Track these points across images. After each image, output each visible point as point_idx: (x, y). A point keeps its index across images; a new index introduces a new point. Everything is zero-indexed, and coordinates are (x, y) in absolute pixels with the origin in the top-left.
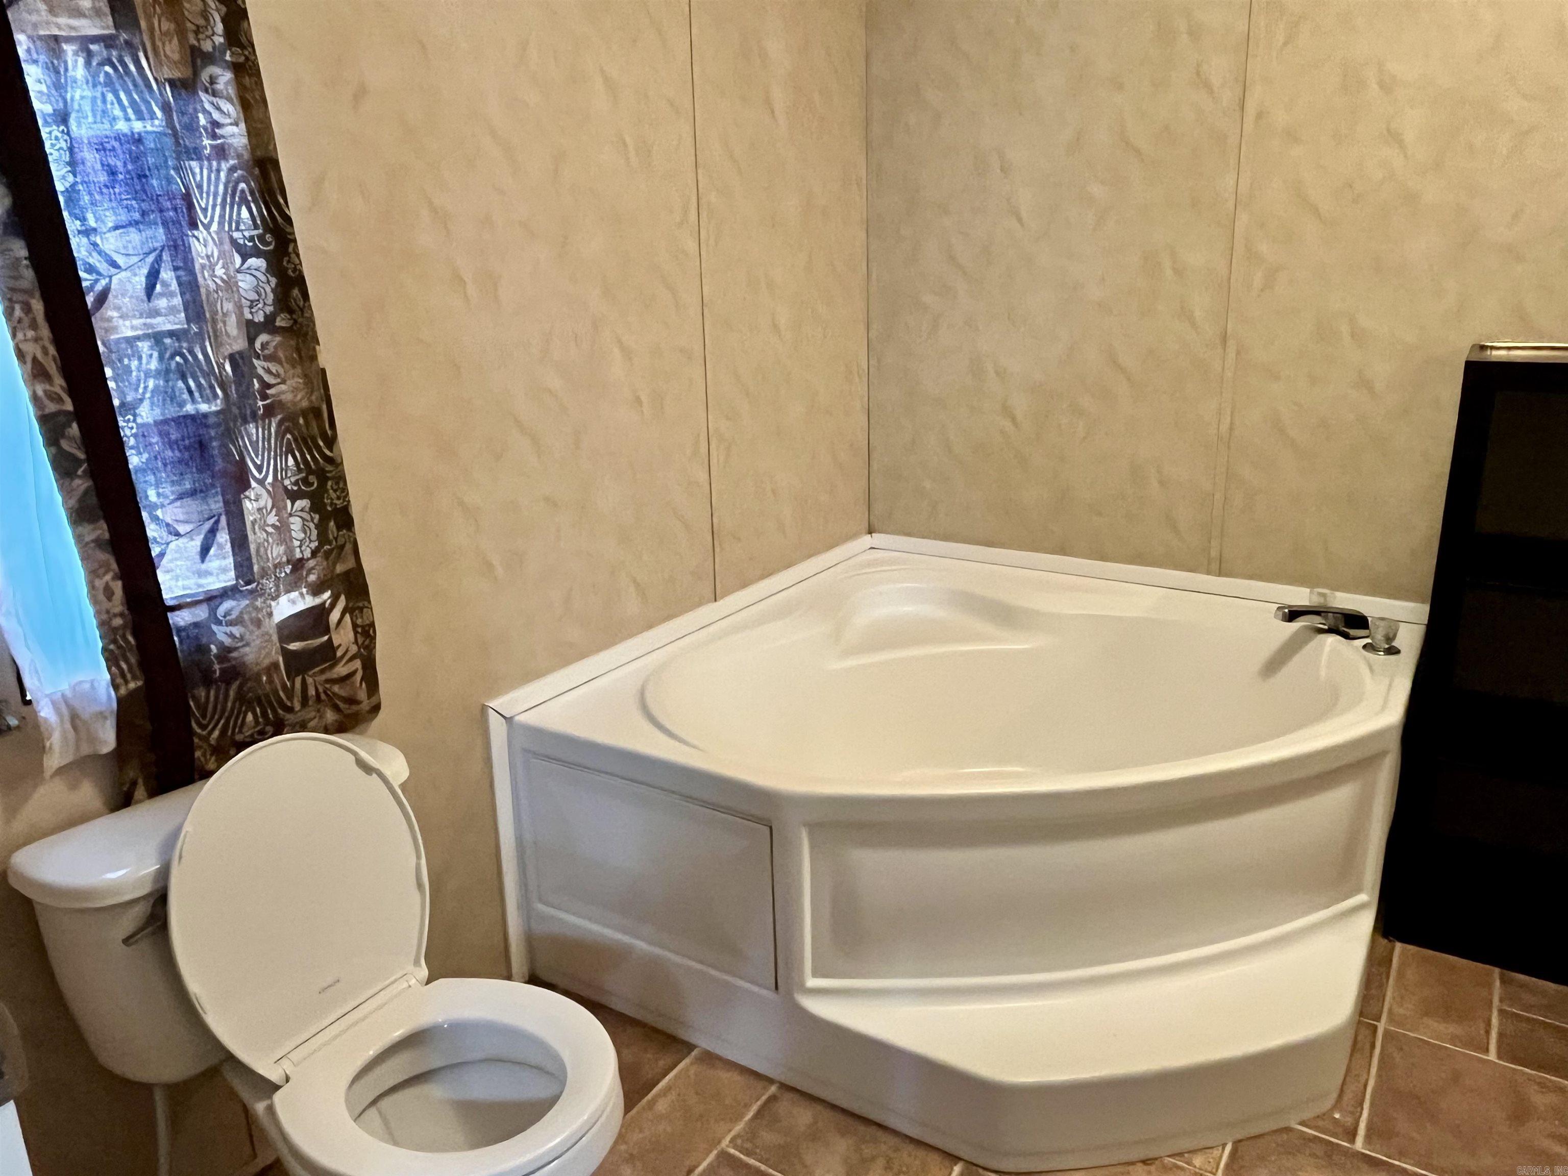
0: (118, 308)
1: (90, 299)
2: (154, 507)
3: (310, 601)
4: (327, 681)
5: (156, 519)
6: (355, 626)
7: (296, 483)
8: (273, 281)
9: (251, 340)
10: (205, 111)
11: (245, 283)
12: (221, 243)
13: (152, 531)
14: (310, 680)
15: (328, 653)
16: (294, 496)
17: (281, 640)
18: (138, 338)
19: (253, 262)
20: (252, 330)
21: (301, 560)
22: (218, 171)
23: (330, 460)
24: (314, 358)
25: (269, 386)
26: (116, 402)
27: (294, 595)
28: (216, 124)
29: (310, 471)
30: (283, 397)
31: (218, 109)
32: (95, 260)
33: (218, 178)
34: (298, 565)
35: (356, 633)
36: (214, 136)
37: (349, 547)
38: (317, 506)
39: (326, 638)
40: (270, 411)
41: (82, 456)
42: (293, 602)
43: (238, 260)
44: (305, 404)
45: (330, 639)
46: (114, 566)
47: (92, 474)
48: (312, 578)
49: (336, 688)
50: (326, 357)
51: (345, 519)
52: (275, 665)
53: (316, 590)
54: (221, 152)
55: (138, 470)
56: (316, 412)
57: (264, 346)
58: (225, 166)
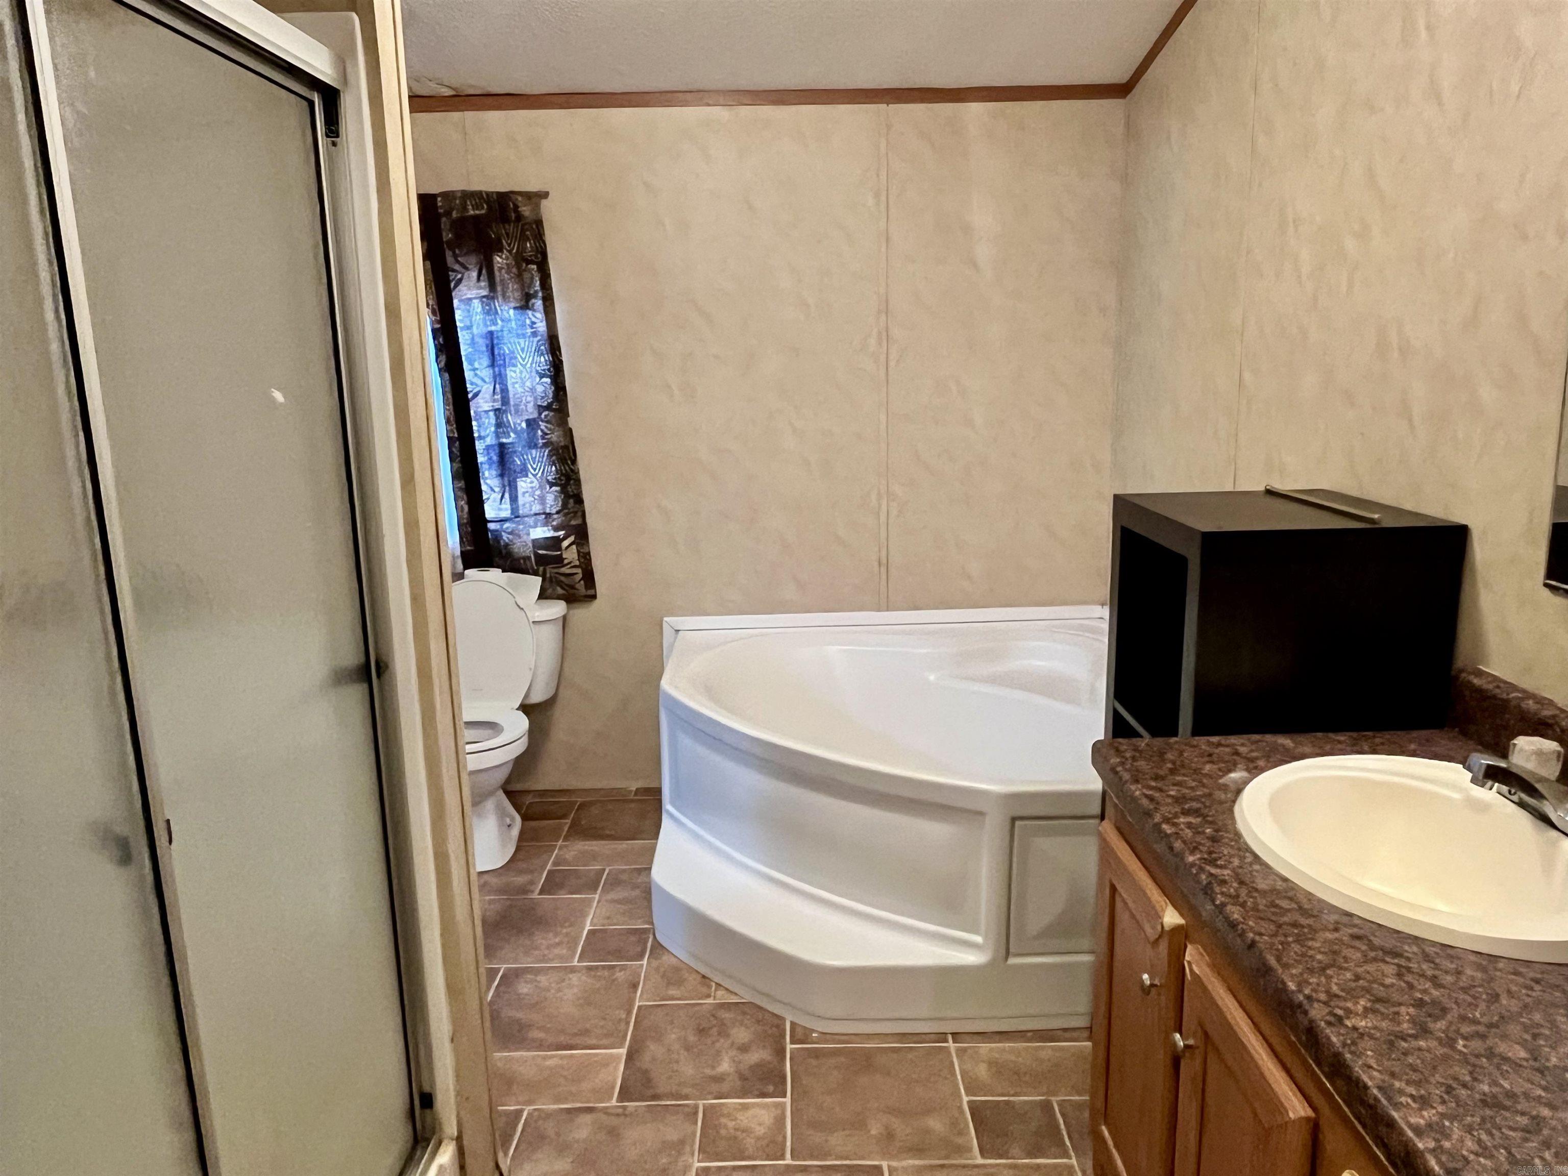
0: (483, 398)
1: (470, 396)
2: (486, 478)
3: (551, 534)
4: (557, 573)
5: (486, 484)
6: (579, 552)
7: (555, 479)
8: (553, 388)
9: (540, 414)
10: (529, 318)
11: (540, 389)
12: (531, 372)
13: (484, 487)
14: (548, 571)
15: (559, 560)
16: (552, 485)
17: (534, 546)
18: (489, 411)
19: (545, 380)
20: (541, 409)
21: (549, 514)
22: (533, 342)
23: (572, 471)
24: (566, 423)
25: (547, 434)
26: (476, 435)
27: (546, 528)
28: (534, 323)
29: (562, 474)
30: (552, 440)
31: (535, 317)
32: (475, 380)
33: (532, 345)
34: (548, 515)
35: (579, 555)
36: (532, 328)
37: (580, 514)
38: (564, 491)
39: (559, 553)
40: (545, 445)
41: (458, 454)
42: (544, 532)
43: (538, 379)
44: (562, 444)
45: (561, 554)
46: (465, 497)
47: (461, 462)
48: (555, 523)
49: (562, 578)
50: (572, 422)
51: (579, 500)
52: (529, 558)
53: (556, 529)
54: (534, 334)
55: (482, 463)
56: (565, 447)
57: (546, 416)
58: (536, 339)
